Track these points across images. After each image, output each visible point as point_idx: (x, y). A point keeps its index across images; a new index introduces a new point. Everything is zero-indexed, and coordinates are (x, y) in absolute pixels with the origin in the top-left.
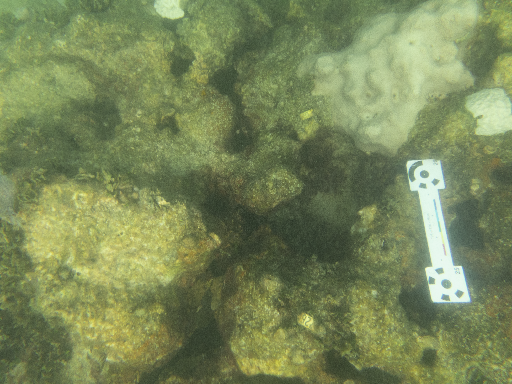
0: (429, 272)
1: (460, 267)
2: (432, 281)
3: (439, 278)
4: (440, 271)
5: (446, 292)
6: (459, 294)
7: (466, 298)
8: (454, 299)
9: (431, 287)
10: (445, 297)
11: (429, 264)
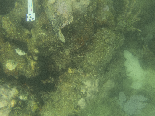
0: (27, 15)
1: (34, 13)
2: (28, 17)
3: (29, 16)
4: (30, 15)
5: (30, 19)
6: (33, 19)
7: (34, 19)
8: (32, 20)
9: (27, 18)
10: (30, 20)
11: (28, 13)
